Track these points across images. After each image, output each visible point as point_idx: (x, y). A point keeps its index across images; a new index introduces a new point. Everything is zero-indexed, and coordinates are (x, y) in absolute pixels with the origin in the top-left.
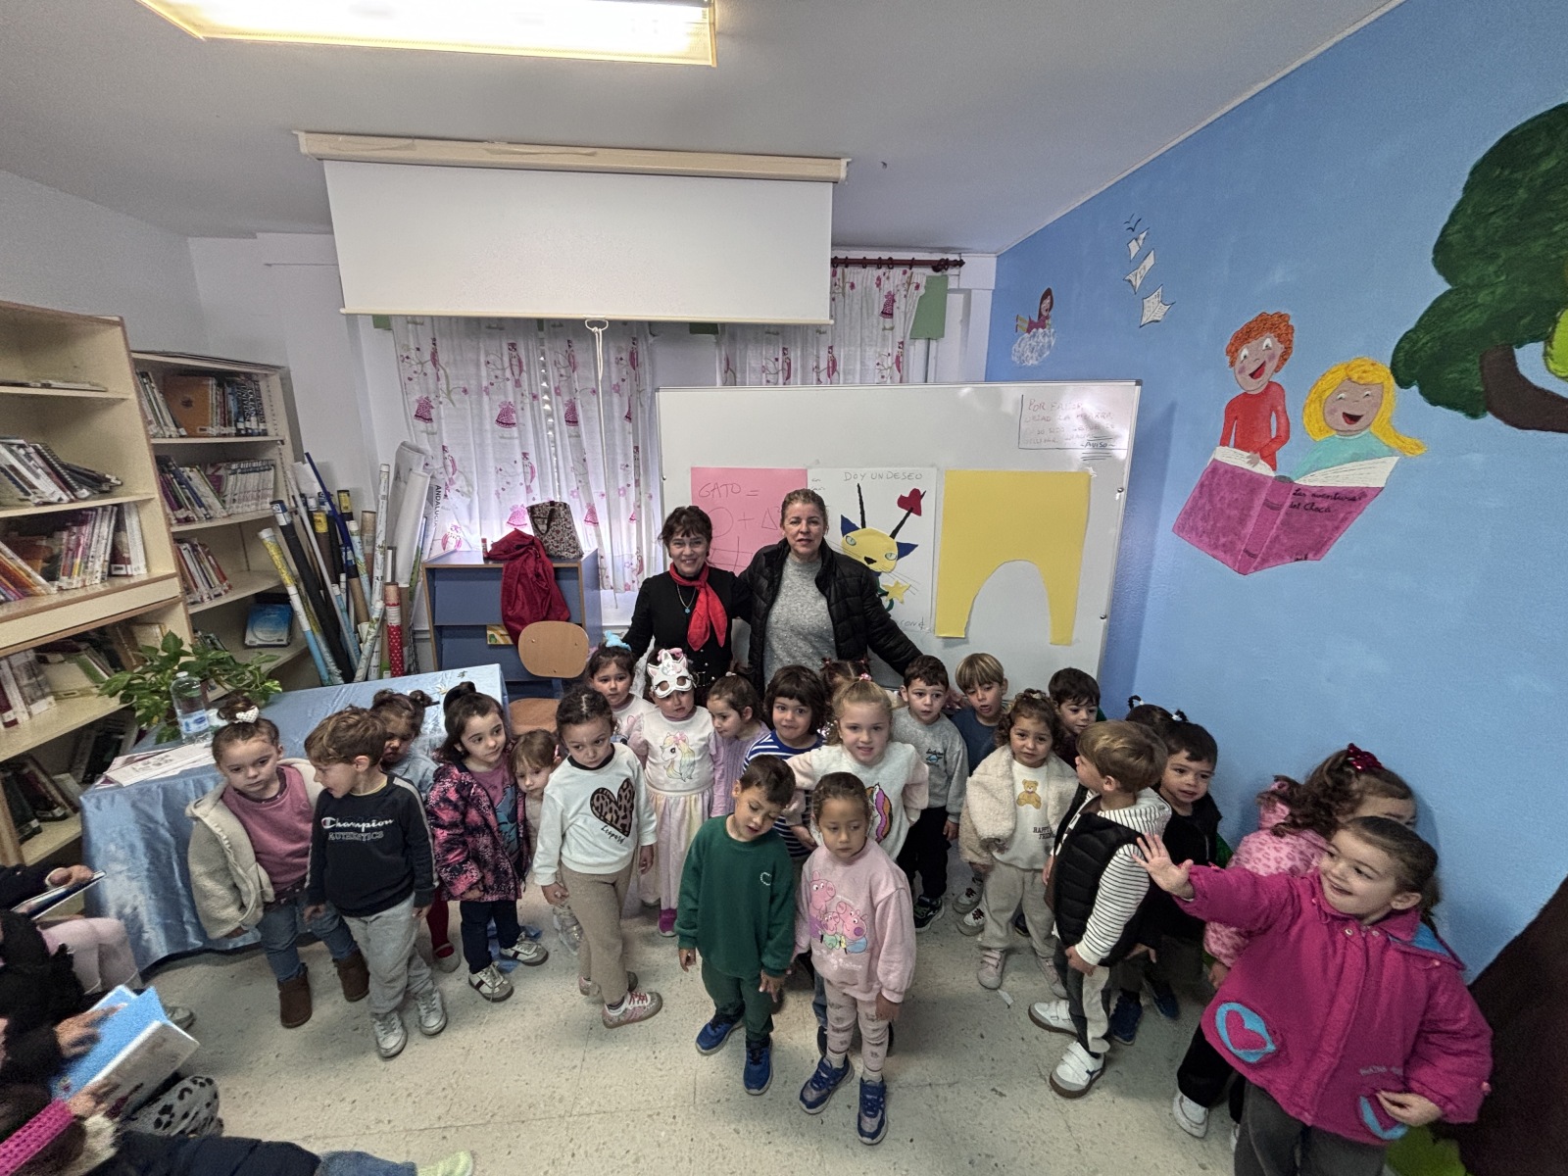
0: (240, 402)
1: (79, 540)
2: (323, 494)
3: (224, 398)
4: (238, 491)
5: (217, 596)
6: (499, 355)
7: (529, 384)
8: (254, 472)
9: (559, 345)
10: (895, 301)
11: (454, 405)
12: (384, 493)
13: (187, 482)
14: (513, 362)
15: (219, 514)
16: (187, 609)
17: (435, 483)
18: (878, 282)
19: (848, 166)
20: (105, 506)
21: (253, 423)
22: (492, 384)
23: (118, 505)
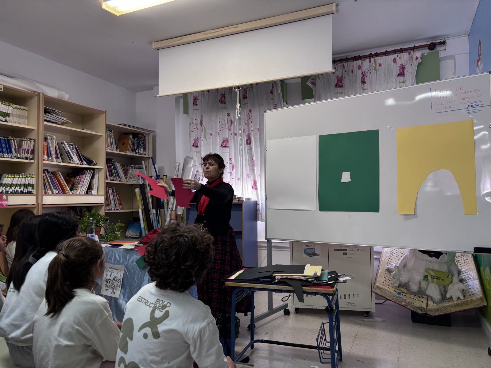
0: (139, 144)
1: (81, 179)
2: (157, 176)
3: (134, 142)
4: (132, 174)
5: (116, 210)
6: (224, 119)
7: (234, 129)
8: (139, 168)
9: (246, 112)
10: (405, 68)
11: (206, 140)
12: (176, 174)
13: (116, 168)
14: (229, 121)
15: (124, 181)
16: (106, 210)
17: (198, 173)
18: (395, 61)
19: (337, 5)
20: (90, 169)
21: (141, 151)
22: (220, 131)
23: (94, 169)
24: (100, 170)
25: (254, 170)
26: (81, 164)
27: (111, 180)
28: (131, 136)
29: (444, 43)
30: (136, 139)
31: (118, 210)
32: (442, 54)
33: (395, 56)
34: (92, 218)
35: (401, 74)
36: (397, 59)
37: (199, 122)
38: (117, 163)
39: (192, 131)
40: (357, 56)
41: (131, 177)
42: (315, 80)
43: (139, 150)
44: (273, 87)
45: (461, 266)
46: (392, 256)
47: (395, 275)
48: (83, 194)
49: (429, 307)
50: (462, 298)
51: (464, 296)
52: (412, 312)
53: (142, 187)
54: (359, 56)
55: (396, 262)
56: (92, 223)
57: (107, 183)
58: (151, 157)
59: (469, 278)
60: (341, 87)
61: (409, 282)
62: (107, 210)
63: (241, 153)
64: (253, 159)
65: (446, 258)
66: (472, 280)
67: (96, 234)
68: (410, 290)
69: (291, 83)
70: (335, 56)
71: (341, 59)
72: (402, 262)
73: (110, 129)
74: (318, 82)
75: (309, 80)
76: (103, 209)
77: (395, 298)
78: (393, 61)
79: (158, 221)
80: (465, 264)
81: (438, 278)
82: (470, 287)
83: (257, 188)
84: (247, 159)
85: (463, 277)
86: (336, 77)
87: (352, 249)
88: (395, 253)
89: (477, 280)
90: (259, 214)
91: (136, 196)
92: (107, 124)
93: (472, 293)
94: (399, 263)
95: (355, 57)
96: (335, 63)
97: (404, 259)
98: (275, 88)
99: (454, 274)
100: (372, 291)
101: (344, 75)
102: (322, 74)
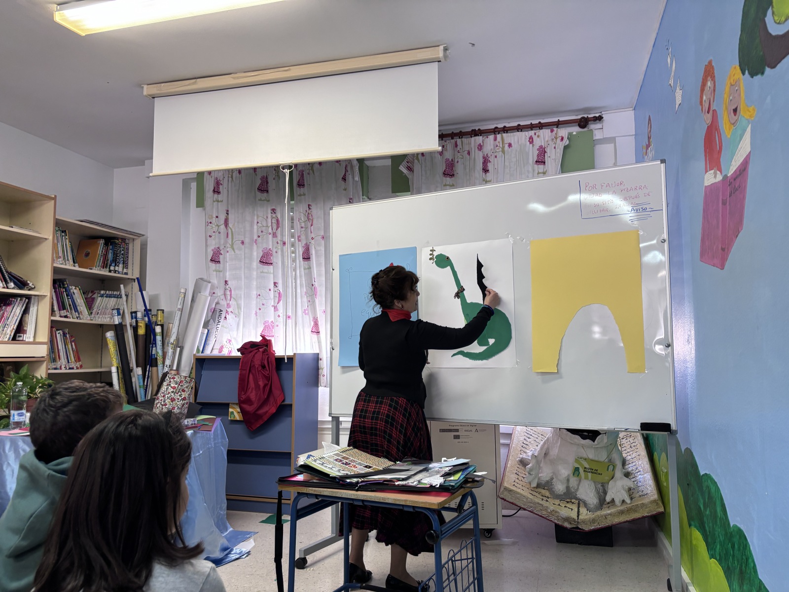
0: (115, 255)
1: (4, 313)
2: (146, 310)
3: (107, 251)
4: (101, 308)
5: (70, 369)
6: (265, 217)
7: (282, 235)
8: (114, 297)
9: (302, 208)
10: (546, 152)
11: (235, 252)
12: (180, 307)
13: (72, 295)
14: (273, 221)
15: (85, 318)
16: (49, 369)
17: (218, 307)
18: (531, 140)
19: (446, 49)
20: (21, 296)
21: (120, 268)
22: (259, 237)
23: (29, 297)
24: (40, 297)
25: (314, 302)
26: (4, 288)
27: (61, 317)
28: (102, 242)
29: (600, 118)
30: (111, 247)
31: (73, 368)
32: (598, 135)
33: (532, 133)
34: (21, 383)
35: (541, 161)
36: (535, 138)
37: (222, 222)
38: (74, 287)
39: (210, 236)
40: (477, 129)
41: (100, 312)
42: (413, 163)
43: (116, 265)
44: (346, 171)
45: (626, 452)
46: (527, 439)
47: (531, 470)
48: (6, 340)
49: (580, 517)
50: (628, 501)
51: (631, 499)
52: (557, 526)
53: (119, 330)
54: (479, 129)
55: (533, 450)
56: (20, 391)
57: (52, 322)
58: (137, 278)
59: (637, 470)
60: (451, 176)
61: (552, 479)
62: (52, 369)
63: (294, 275)
64: (313, 285)
65: (605, 441)
66: (642, 473)
67: (27, 411)
68: (554, 492)
69: (374, 167)
70: (442, 128)
71: (453, 132)
72: (542, 448)
73: (61, 227)
74: (417, 167)
75: (404, 163)
76: (44, 366)
77: (532, 505)
78: (529, 141)
79: (147, 387)
80: (632, 449)
81: (594, 472)
82: (640, 484)
83: (319, 332)
84: (303, 285)
85: (630, 470)
86: (444, 160)
87: (467, 428)
88: (533, 435)
89: (649, 474)
90: (322, 376)
91: (107, 344)
92: (57, 219)
93: (643, 494)
94: (538, 450)
95: (472, 130)
96: (444, 139)
97: (545, 443)
98: (349, 172)
99: (616, 465)
100: (498, 496)
101: (456, 158)
102: (423, 154)
